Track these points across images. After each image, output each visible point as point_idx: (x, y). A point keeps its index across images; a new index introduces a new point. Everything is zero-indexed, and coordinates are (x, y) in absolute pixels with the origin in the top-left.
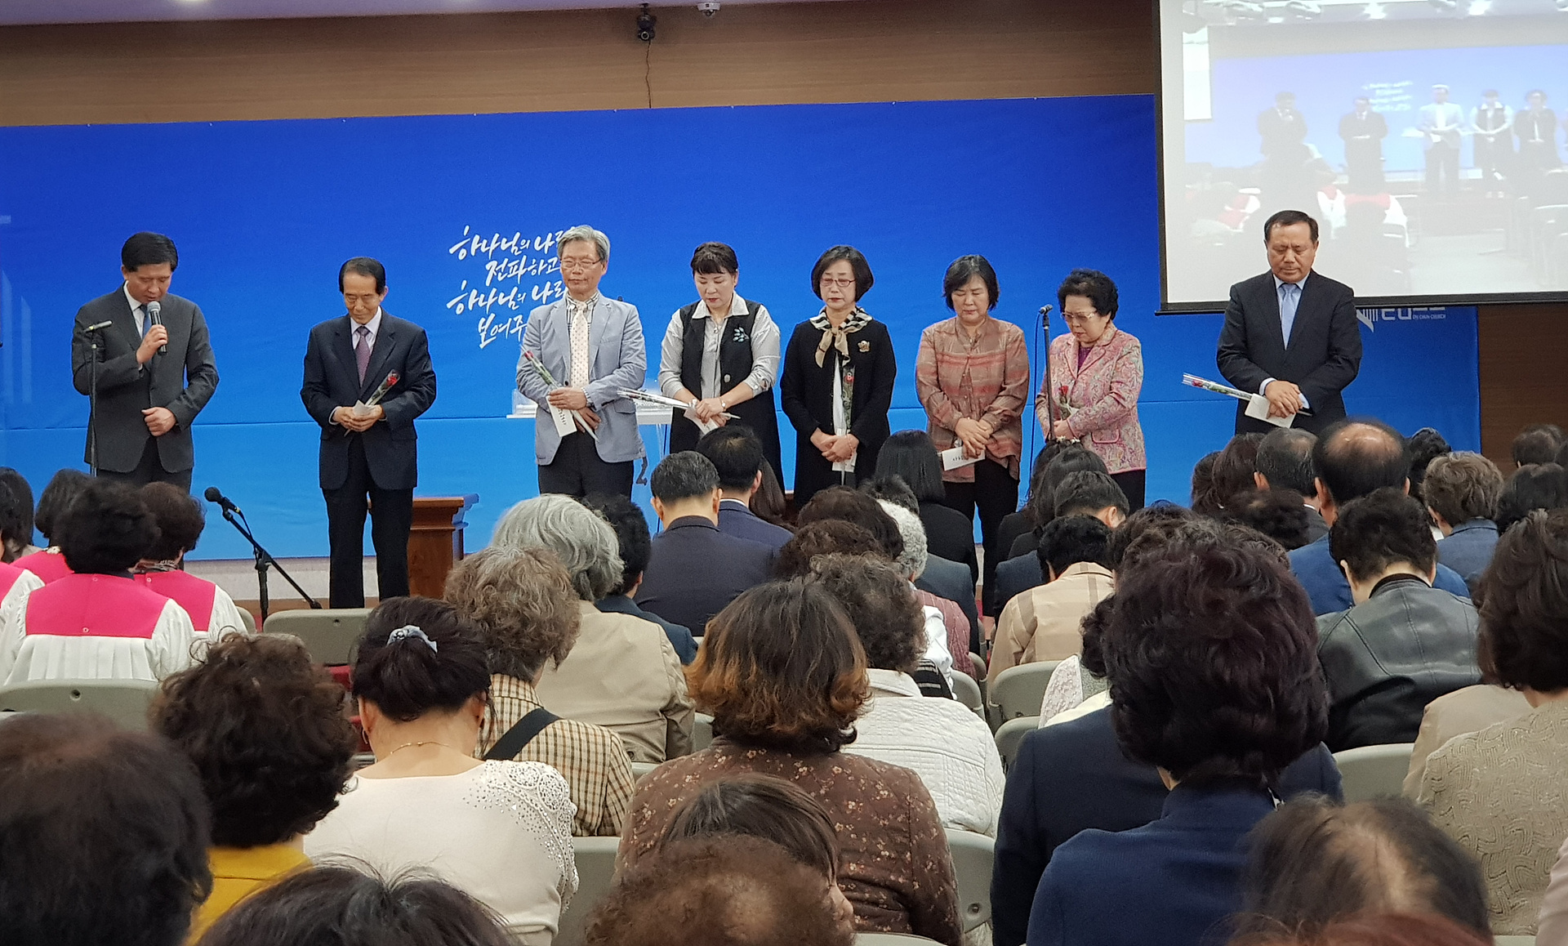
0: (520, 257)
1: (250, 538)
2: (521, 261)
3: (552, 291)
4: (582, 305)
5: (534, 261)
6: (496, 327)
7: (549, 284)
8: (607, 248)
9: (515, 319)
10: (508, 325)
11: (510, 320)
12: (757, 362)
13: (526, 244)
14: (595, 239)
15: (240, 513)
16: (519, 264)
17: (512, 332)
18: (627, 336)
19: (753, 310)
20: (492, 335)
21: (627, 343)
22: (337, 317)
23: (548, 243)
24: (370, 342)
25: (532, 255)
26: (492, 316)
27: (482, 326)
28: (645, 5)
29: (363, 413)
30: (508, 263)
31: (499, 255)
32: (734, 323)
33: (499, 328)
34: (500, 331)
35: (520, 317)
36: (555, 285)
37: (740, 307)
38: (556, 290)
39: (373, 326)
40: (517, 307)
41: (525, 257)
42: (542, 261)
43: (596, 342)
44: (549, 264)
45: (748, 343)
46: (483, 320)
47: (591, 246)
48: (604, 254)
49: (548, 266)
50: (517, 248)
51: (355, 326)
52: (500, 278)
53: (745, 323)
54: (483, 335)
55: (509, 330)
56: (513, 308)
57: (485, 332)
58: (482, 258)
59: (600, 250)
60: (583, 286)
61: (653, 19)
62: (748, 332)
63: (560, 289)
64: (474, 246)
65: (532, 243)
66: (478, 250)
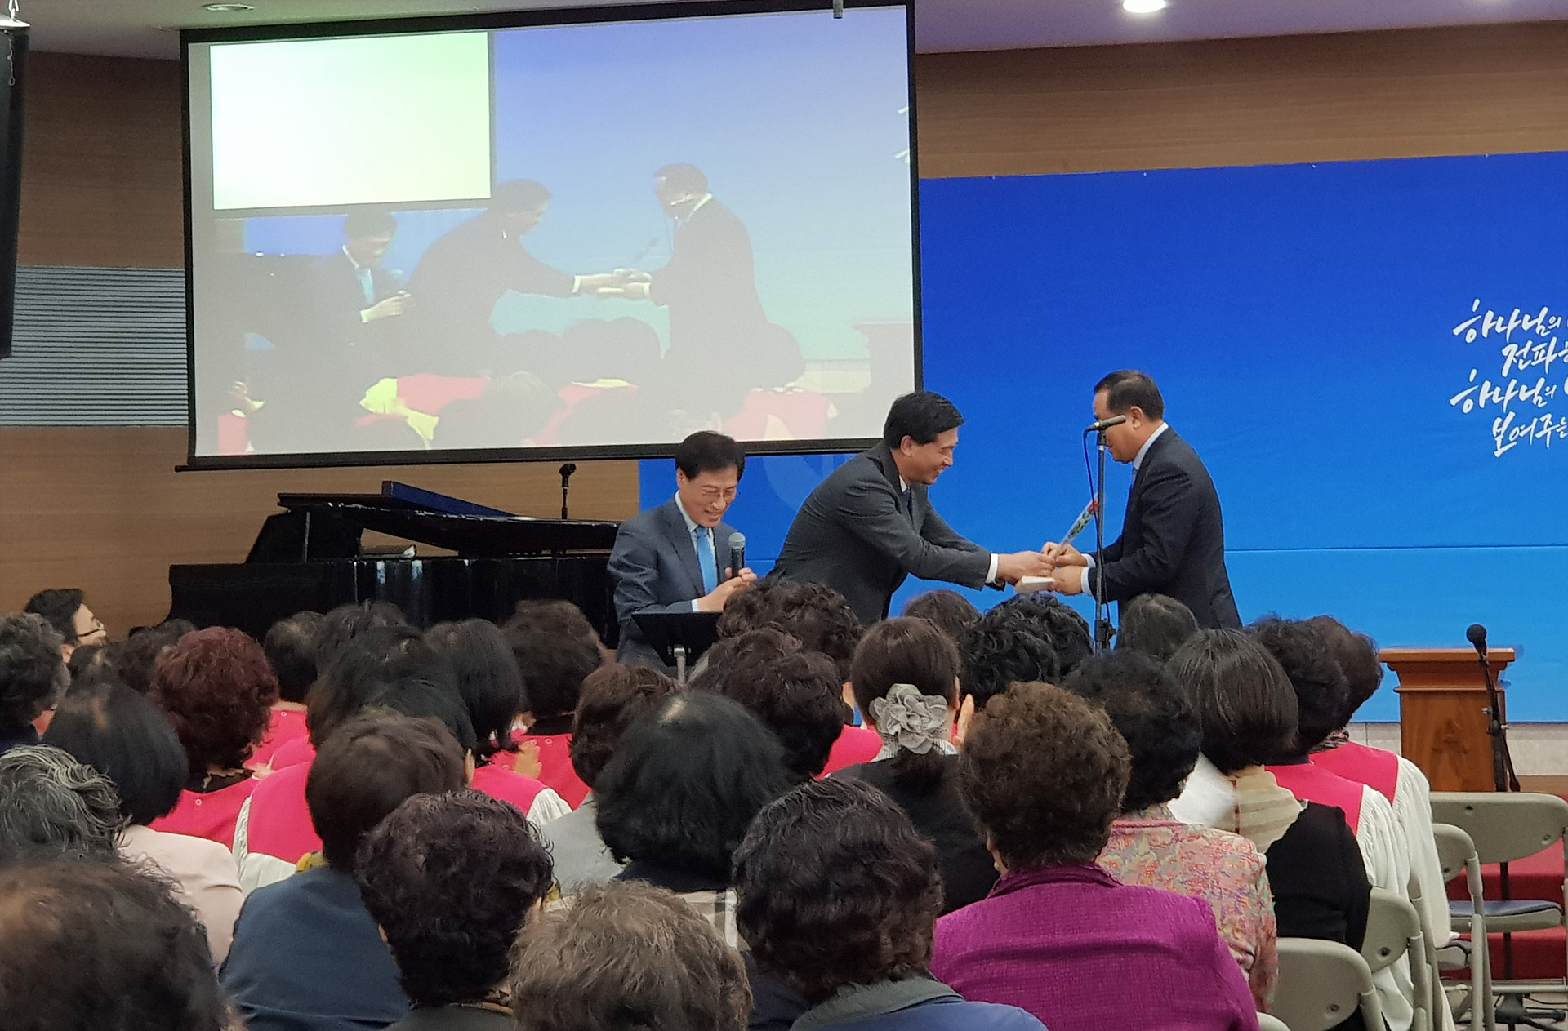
0: (1548, 340)
2: (1549, 343)
6: (1517, 429)
9: (1542, 419)
10: (1533, 427)
11: (1535, 420)
13: (1556, 322)
16: (1546, 349)
17: (1539, 435)
20: (1511, 440)
26: (1511, 415)
27: (1498, 428)
30: (1532, 347)
31: (1520, 337)
33: (1521, 431)
34: (1522, 434)
35: (1549, 416)
40: (1545, 403)
41: (1555, 339)
46: (1499, 420)
50: (1543, 328)
52: (1521, 367)
54: (1499, 440)
55: (1536, 432)
56: (1540, 405)
57: (1502, 437)
58: (1497, 341)
64: (1487, 326)
66: (1492, 330)
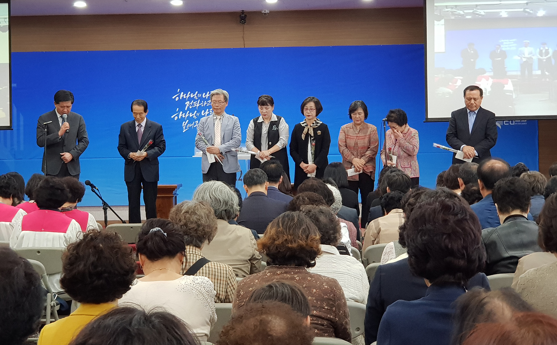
0: (197, 100)
1: (101, 198)
2: (197, 102)
3: (209, 112)
4: (219, 117)
5: (203, 101)
6: (189, 125)
7: (208, 110)
8: (228, 97)
9: (196, 122)
10: (193, 124)
11: (194, 122)
12: (281, 137)
13: (200, 95)
14: (223, 94)
15: (97, 189)
16: (197, 103)
17: (195, 126)
18: (235, 128)
19: (279, 119)
20: (187, 127)
21: (235, 131)
22: (130, 121)
23: (208, 95)
24: (142, 129)
25: (202, 99)
26: (188, 121)
27: (184, 124)
28: (243, 11)
29: (140, 154)
30: (193, 102)
31: (190, 99)
32: (272, 124)
33: (190, 125)
34: (190, 126)
35: (197, 121)
36: (210, 110)
37: (274, 118)
38: (210, 112)
39: (143, 124)
40: (196, 118)
41: (199, 100)
42: (205, 102)
43: (223, 130)
44: (208, 103)
45: (278, 130)
46: (184, 122)
47: (222, 96)
48: (227, 99)
49: (207, 103)
50: (196, 97)
51: (137, 124)
52: (190, 108)
53: (276, 124)
54: (184, 128)
55: (194, 126)
56: (195, 118)
57: (185, 127)
58: (184, 100)
59: (225, 98)
60: (219, 111)
61: (246, 16)
62: (278, 127)
63: (212, 112)
64: (181, 96)
65: (202, 95)
66: (183, 97)
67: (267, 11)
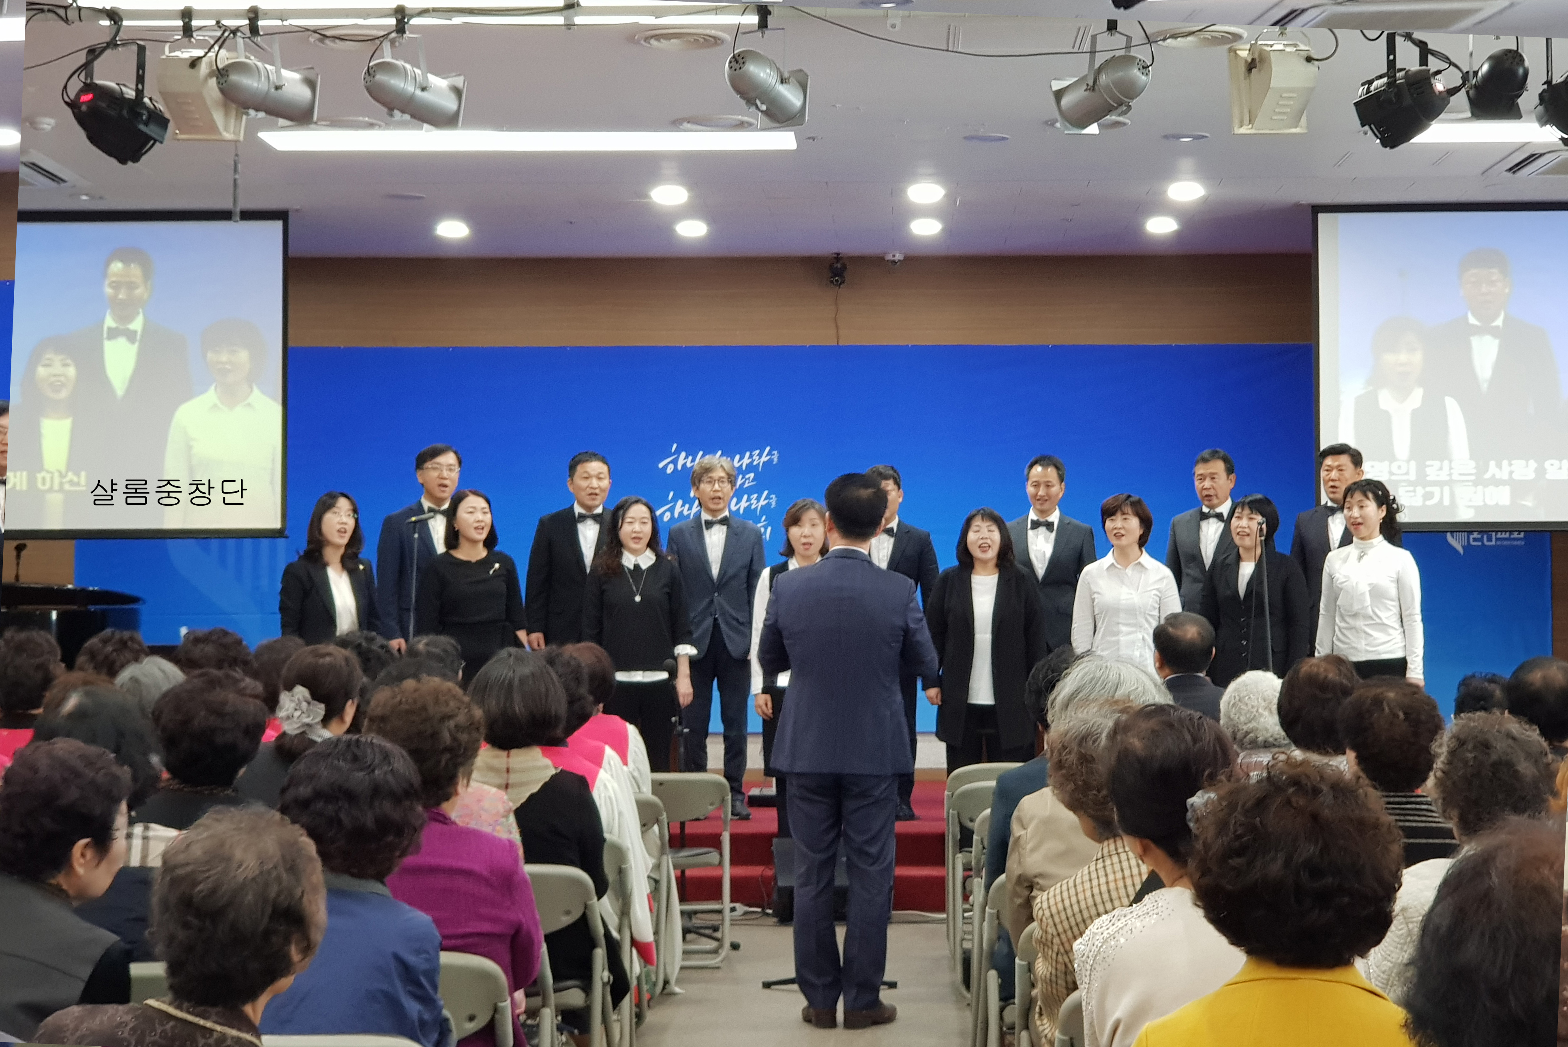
3: (748, 503)
7: (745, 497)
23: (746, 461)
28: (838, 254)
49: (745, 481)
61: (844, 267)
66: (684, 465)
67: (899, 257)
